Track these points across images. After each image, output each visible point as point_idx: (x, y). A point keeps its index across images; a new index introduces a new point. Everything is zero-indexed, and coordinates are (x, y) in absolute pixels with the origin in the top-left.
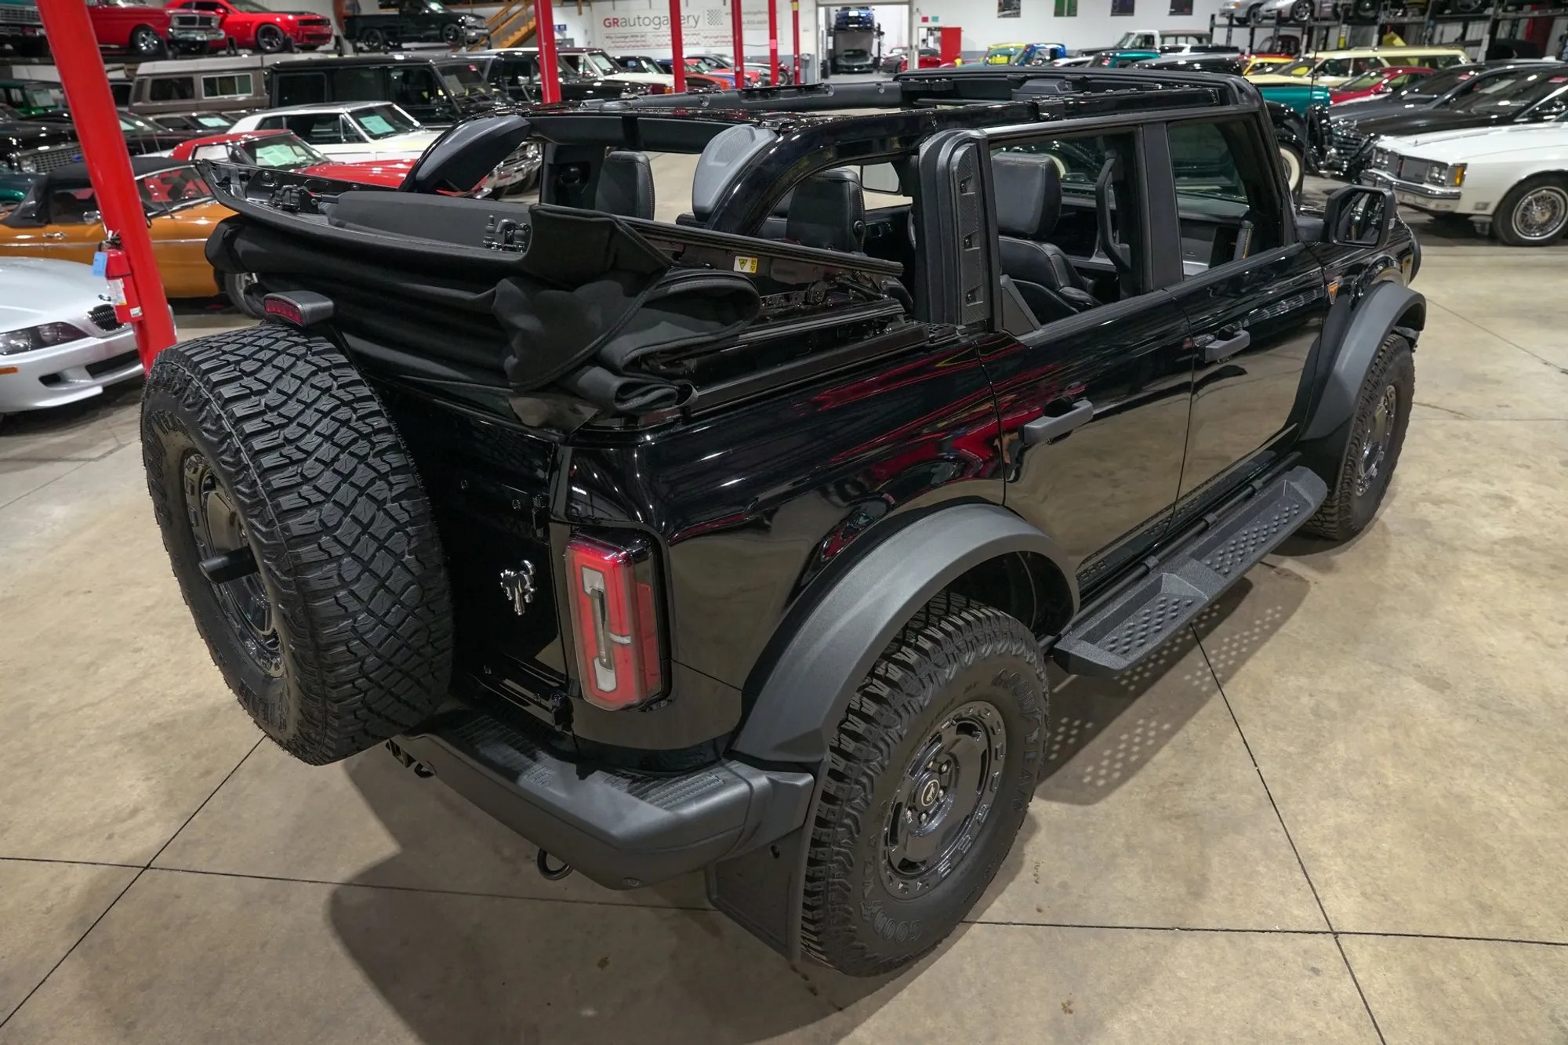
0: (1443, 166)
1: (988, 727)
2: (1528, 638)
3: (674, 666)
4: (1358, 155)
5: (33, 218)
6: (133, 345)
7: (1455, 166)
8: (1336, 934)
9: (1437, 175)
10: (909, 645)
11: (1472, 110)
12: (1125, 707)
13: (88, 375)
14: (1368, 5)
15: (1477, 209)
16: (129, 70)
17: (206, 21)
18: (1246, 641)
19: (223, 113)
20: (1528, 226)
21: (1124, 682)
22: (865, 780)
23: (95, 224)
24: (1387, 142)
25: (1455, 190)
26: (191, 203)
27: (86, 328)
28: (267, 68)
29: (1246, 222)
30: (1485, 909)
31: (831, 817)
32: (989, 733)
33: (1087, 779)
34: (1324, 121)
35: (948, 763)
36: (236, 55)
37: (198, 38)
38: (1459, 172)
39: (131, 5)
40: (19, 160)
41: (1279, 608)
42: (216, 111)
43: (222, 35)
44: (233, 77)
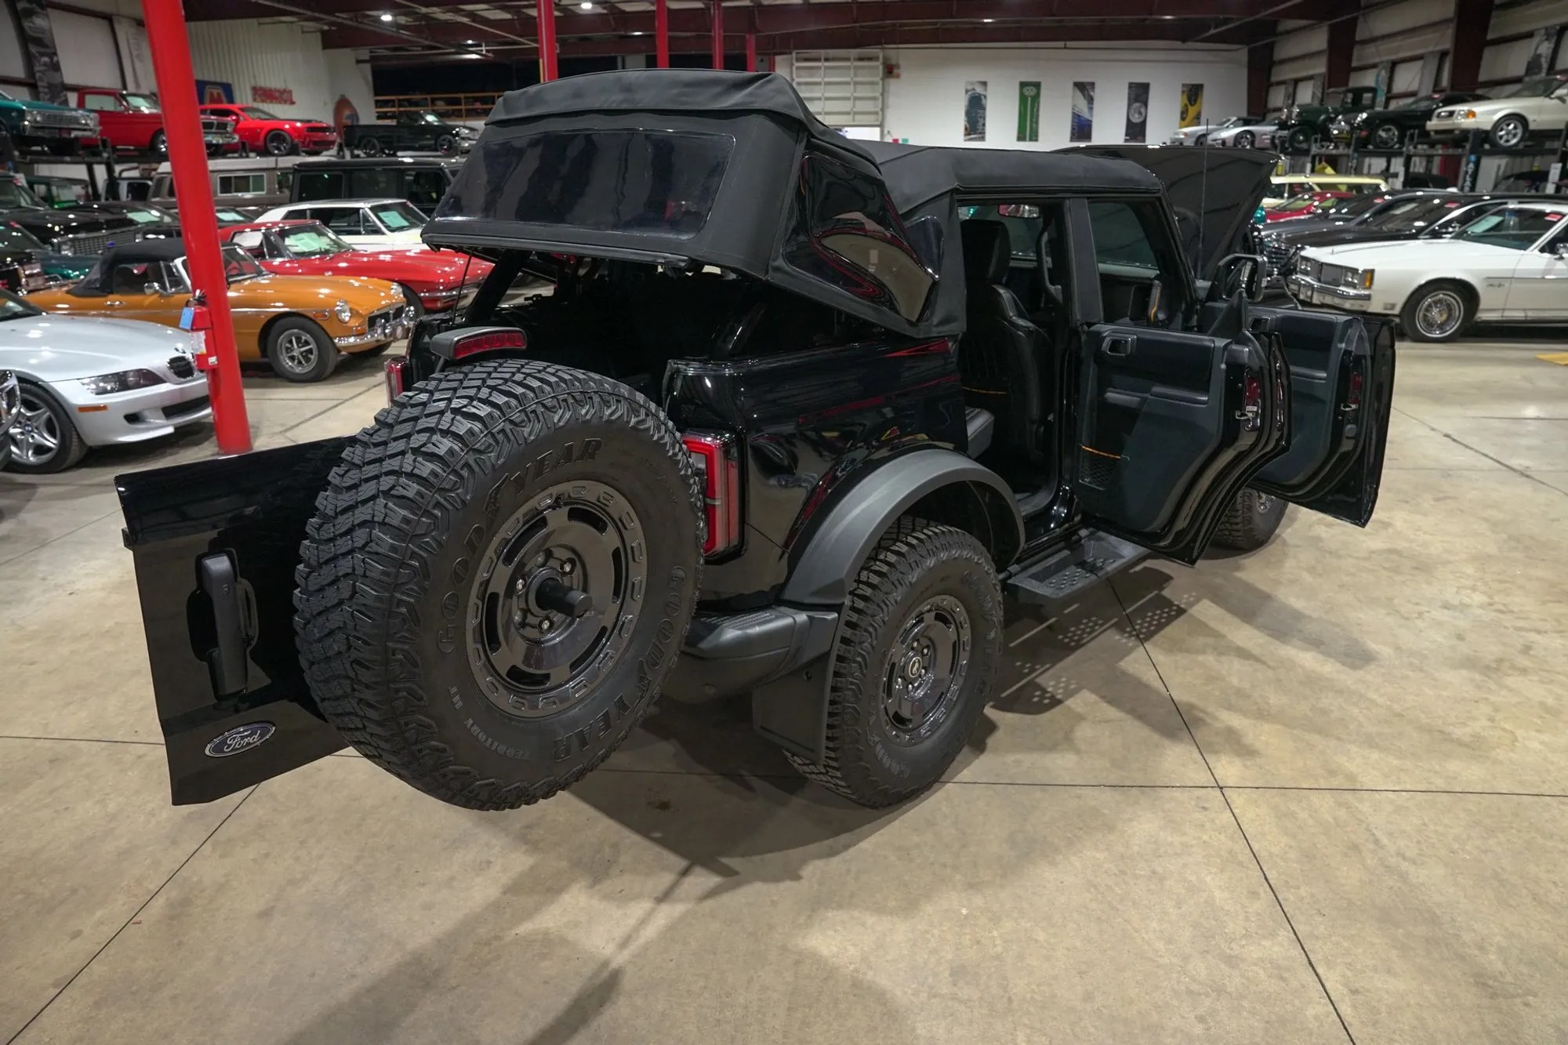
0: (1354, 271)
1: (958, 622)
2: (1389, 614)
3: (746, 526)
4: (1286, 264)
5: (97, 289)
6: (205, 392)
7: (1365, 271)
8: (1221, 788)
9: (1350, 279)
10: (902, 542)
11: (1384, 228)
12: (1068, 655)
13: (163, 417)
14: (1301, 138)
15: (1385, 309)
16: (144, 170)
17: (222, 126)
18: (1165, 615)
19: (238, 209)
20: (1430, 325)
21: (1066, 640)
22: (871, 629)
23: (152, 294)
24: (1310, 252)
25: (1366, 292)
26: (239, 278)
27: (165, 375)
28: (281, 169)
29: (1157, 282)
30: (1332, 773)
31: (848, 655)
32: (959, 627)
33: (1036, 699)
34: (1256, 234)
35: (928, 647)
36: (247, 157)
37: (214, 142)
38: (1369, 276)
39: (154, 111)
40: (60, 244)
41: (1194, 594)
42: (233, 207)
43: (236, 138)
44: (248, 177)
